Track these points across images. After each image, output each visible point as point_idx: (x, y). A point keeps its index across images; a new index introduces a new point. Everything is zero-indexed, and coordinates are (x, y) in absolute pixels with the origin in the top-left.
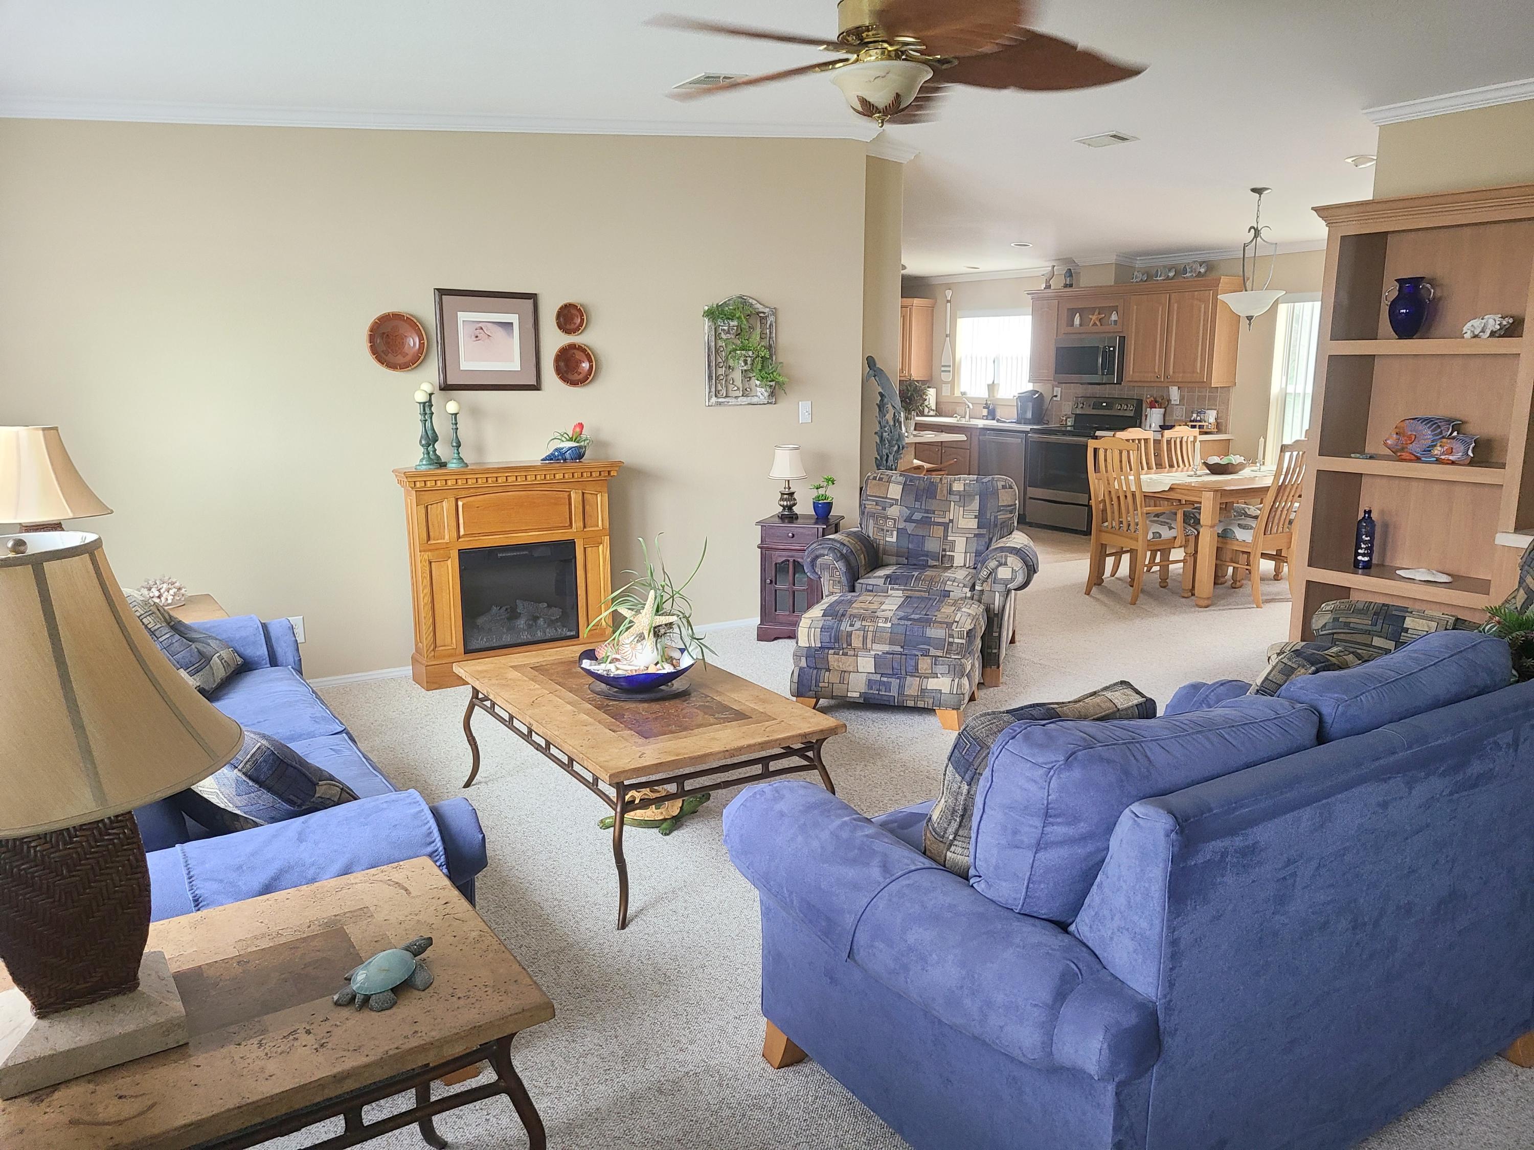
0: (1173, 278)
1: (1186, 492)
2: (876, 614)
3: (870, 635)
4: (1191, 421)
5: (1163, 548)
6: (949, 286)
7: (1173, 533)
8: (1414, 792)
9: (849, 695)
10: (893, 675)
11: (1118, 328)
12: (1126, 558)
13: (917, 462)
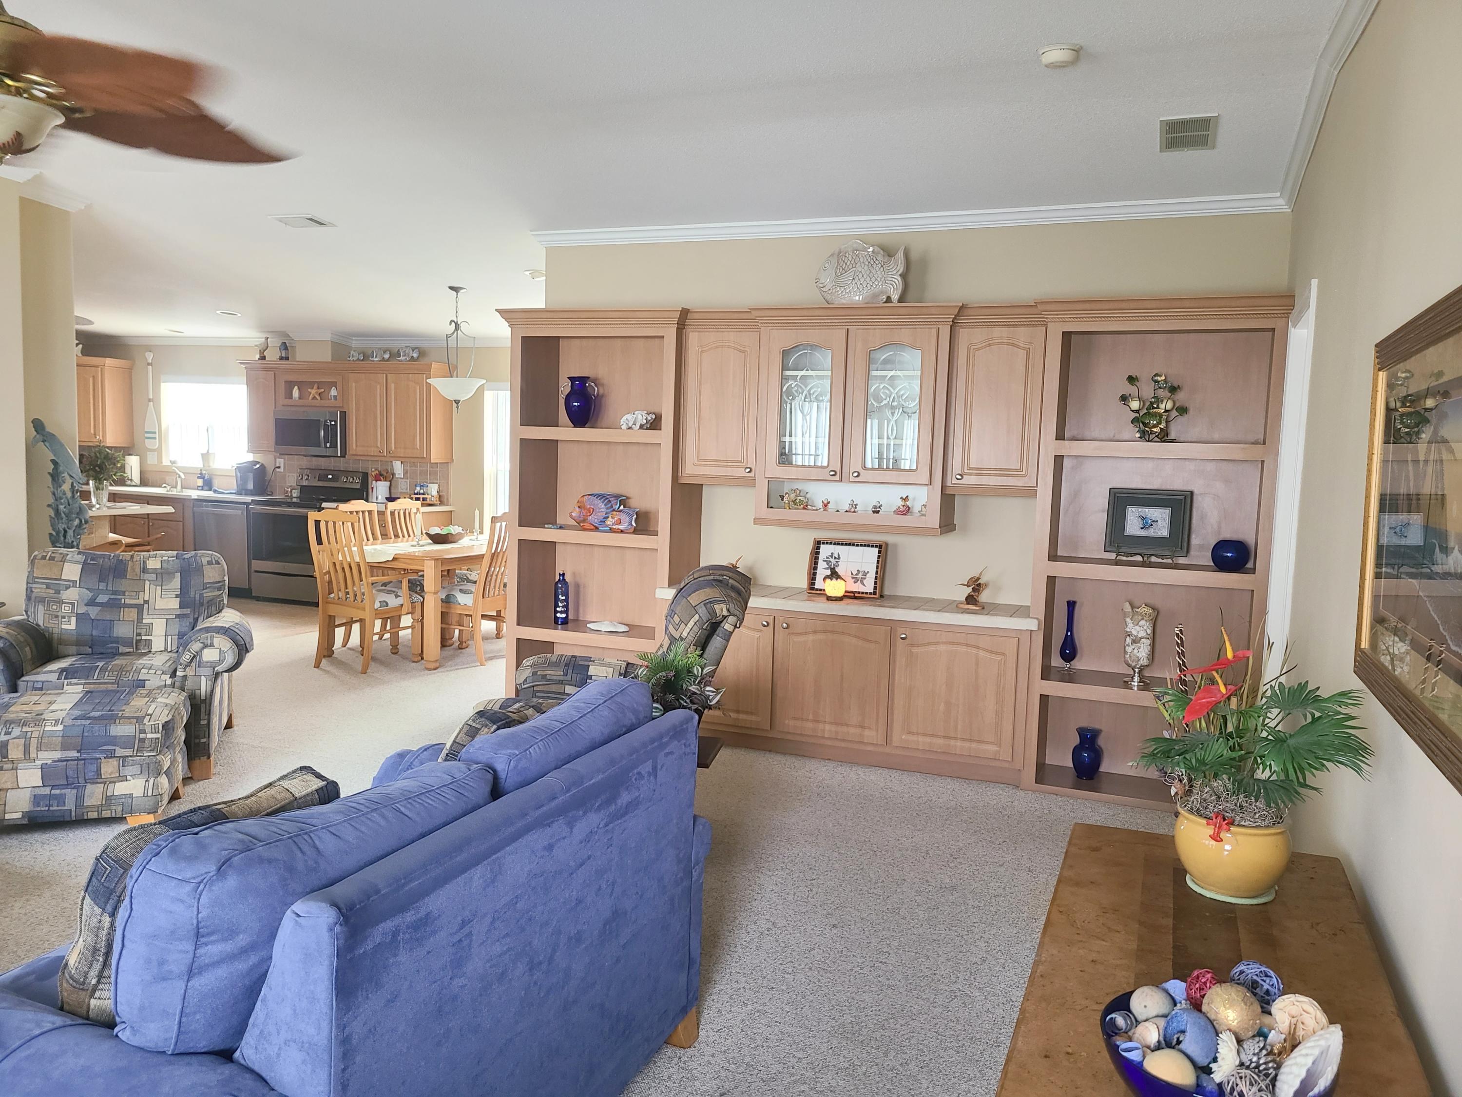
0: (388, 360)
1: (408, 561)
2: (43, 717)
3: (34, 742)
4: (415, 494)
5: (392, 618)
6: (149, 348)
7: (400, 601)
8: (574, 830)
9: (7, 816)
10: (67, 786)
11: (338, 403)
12: (356, 627)
13: (113, 537)
